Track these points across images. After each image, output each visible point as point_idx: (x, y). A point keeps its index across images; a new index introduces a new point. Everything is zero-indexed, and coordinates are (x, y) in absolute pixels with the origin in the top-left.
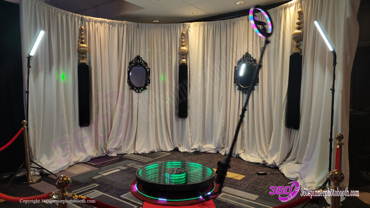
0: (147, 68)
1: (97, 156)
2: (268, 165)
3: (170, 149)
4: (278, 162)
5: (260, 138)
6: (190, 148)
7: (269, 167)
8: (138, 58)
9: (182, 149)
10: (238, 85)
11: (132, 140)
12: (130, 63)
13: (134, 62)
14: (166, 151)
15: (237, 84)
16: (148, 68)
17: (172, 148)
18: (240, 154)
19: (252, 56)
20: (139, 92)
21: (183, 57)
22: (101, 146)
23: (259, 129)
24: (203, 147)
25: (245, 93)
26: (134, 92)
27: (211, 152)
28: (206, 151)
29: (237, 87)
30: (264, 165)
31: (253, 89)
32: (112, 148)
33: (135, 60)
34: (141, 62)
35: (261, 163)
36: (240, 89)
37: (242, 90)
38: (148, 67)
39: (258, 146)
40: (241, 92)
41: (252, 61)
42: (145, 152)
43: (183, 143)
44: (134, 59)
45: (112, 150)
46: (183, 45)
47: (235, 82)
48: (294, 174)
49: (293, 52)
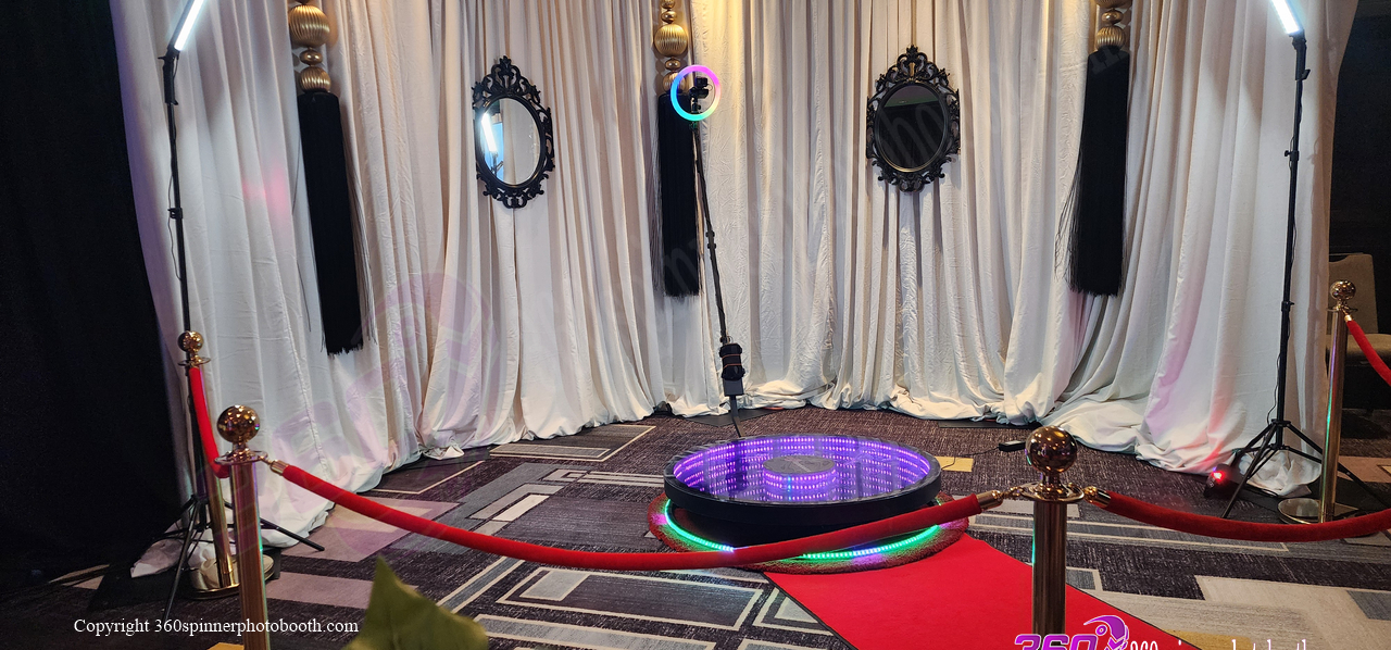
0: (538, 108)
1: (398, 465)
2: (1002, 421)
3: (642, 412)
4: (1041, 404)
5: (965, 336)
6: (714, 402)
7: (1011, 426)
8: (504, 66)
9: (685, 407)
10: (881, 163)
11: (509, 394)
12: (479, 88)
13: (490, 85)
14: (632, 419)
15: (875, 159)
16: (542, 110)
17: (648, 409)
18: (895, 398)
19: (930, 60)
20: (515, 205)
21: (673, 64)
22: (406, 426)
23: (961, 308)
24: (755, 390)
25: (910, 190)
26: (498, 205)
27: (786, 404)
28: (771, 405)
29: (877, 171)
30: (990, 421)
31: (936, 175)
32: (445, 427)
33: (492, 75)
34: (517, 85)
35: (977, 418)
36: (888, 175)
37: (894, 181)
38: (542, 104)
39: (962, 365)
40: (892, 188)
41: (933, 78)
42: (563, 432)
43: (687, 387)
44: (489, 72)
45: (444, 435)
46: (670, 16)
47: (869, 155)
48: (1115, 431)
49: (1099, 41)
